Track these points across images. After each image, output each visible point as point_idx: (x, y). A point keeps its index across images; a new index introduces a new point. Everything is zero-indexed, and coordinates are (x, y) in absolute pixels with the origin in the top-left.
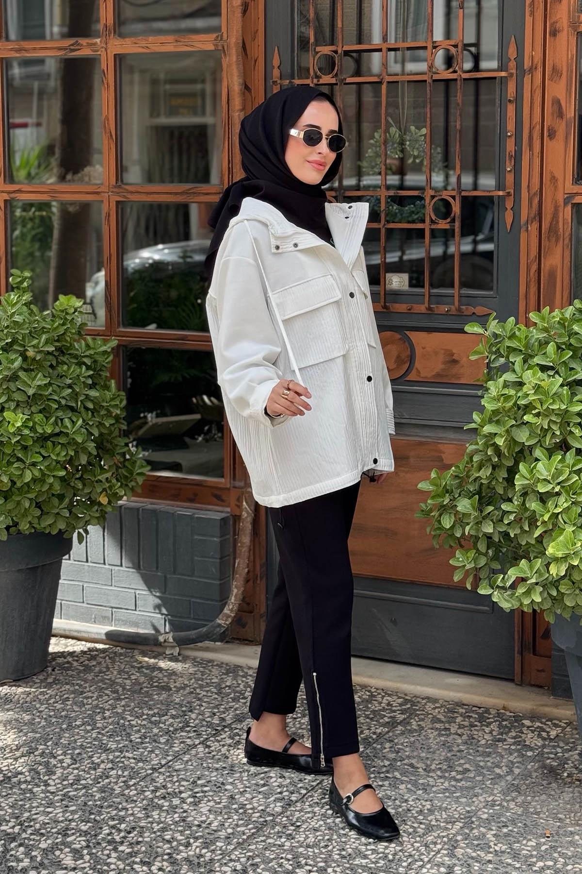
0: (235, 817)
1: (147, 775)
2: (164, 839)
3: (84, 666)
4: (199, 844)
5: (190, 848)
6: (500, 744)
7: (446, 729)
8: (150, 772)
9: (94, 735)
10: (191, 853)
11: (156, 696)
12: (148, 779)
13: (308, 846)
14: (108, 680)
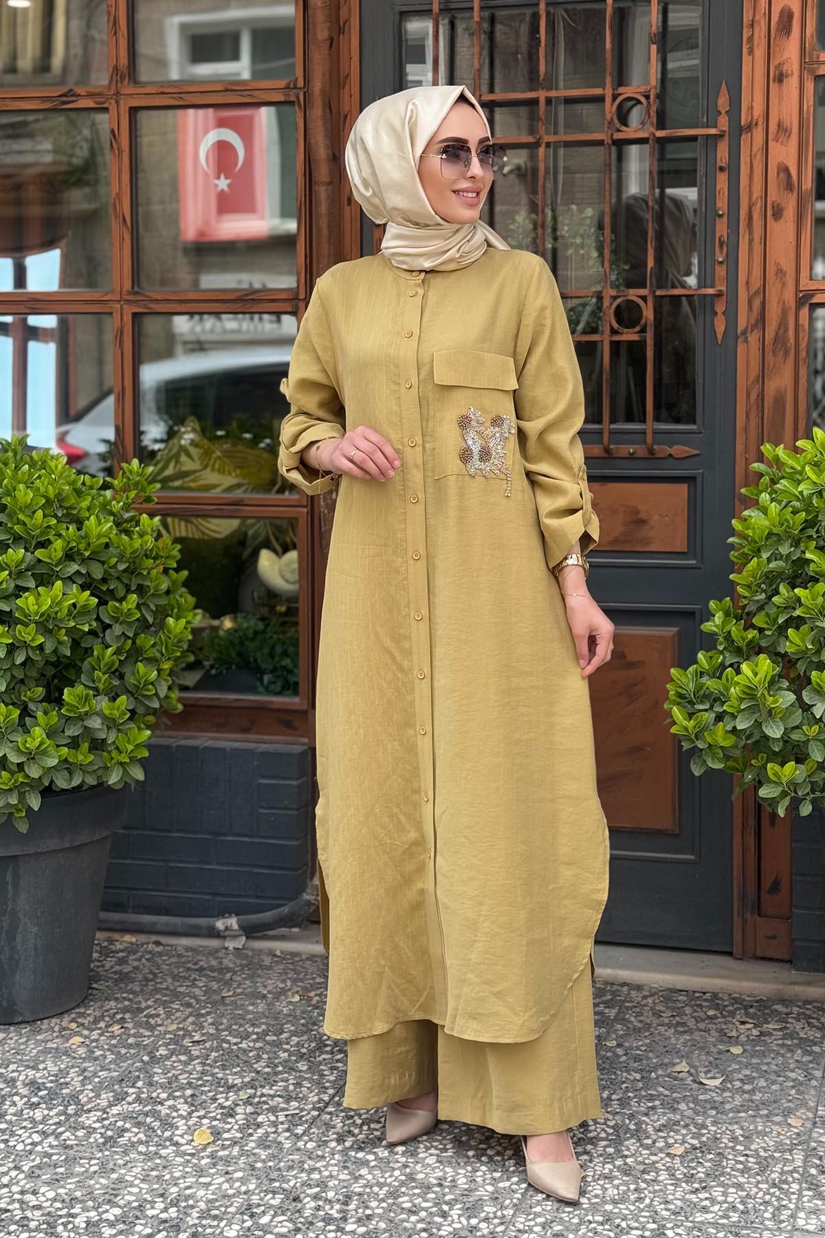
0: (484, 1168)
1: (315, 1119)
2: (402, 1208)
3: (115, 973)
4: (460, 1212)
5: (450, 1218)
6: (767, 1038)
7: (678, 1024)
8: (315, 1113)
9: (199, 1068)
10: (457, 1226)
11: (251, 1008)
12: (319, 1123)
13: (614, 1202)
14: (167, 989)
